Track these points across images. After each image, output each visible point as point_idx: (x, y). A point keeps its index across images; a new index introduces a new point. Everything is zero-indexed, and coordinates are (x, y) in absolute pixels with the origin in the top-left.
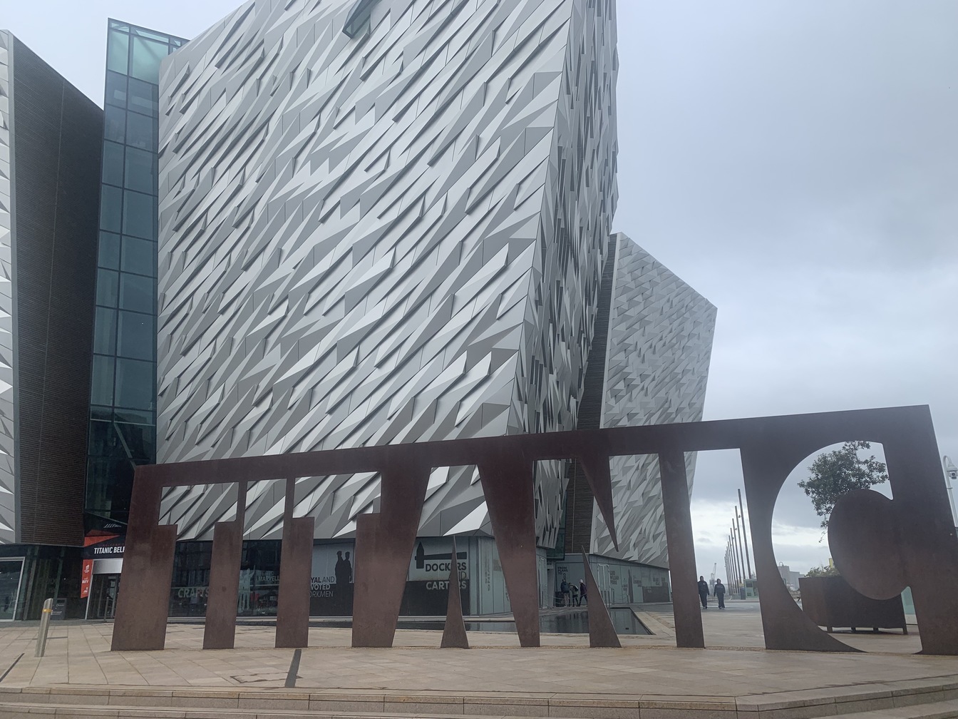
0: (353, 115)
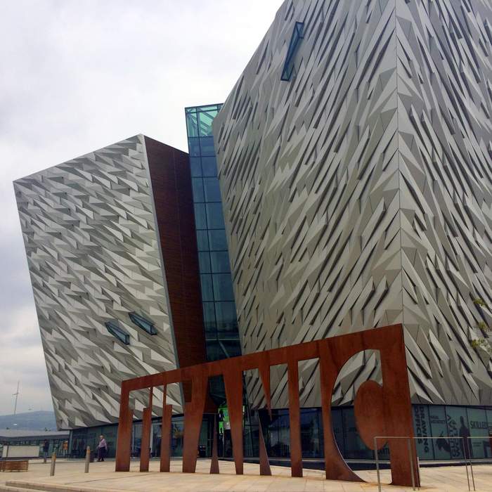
0: (295, 131)
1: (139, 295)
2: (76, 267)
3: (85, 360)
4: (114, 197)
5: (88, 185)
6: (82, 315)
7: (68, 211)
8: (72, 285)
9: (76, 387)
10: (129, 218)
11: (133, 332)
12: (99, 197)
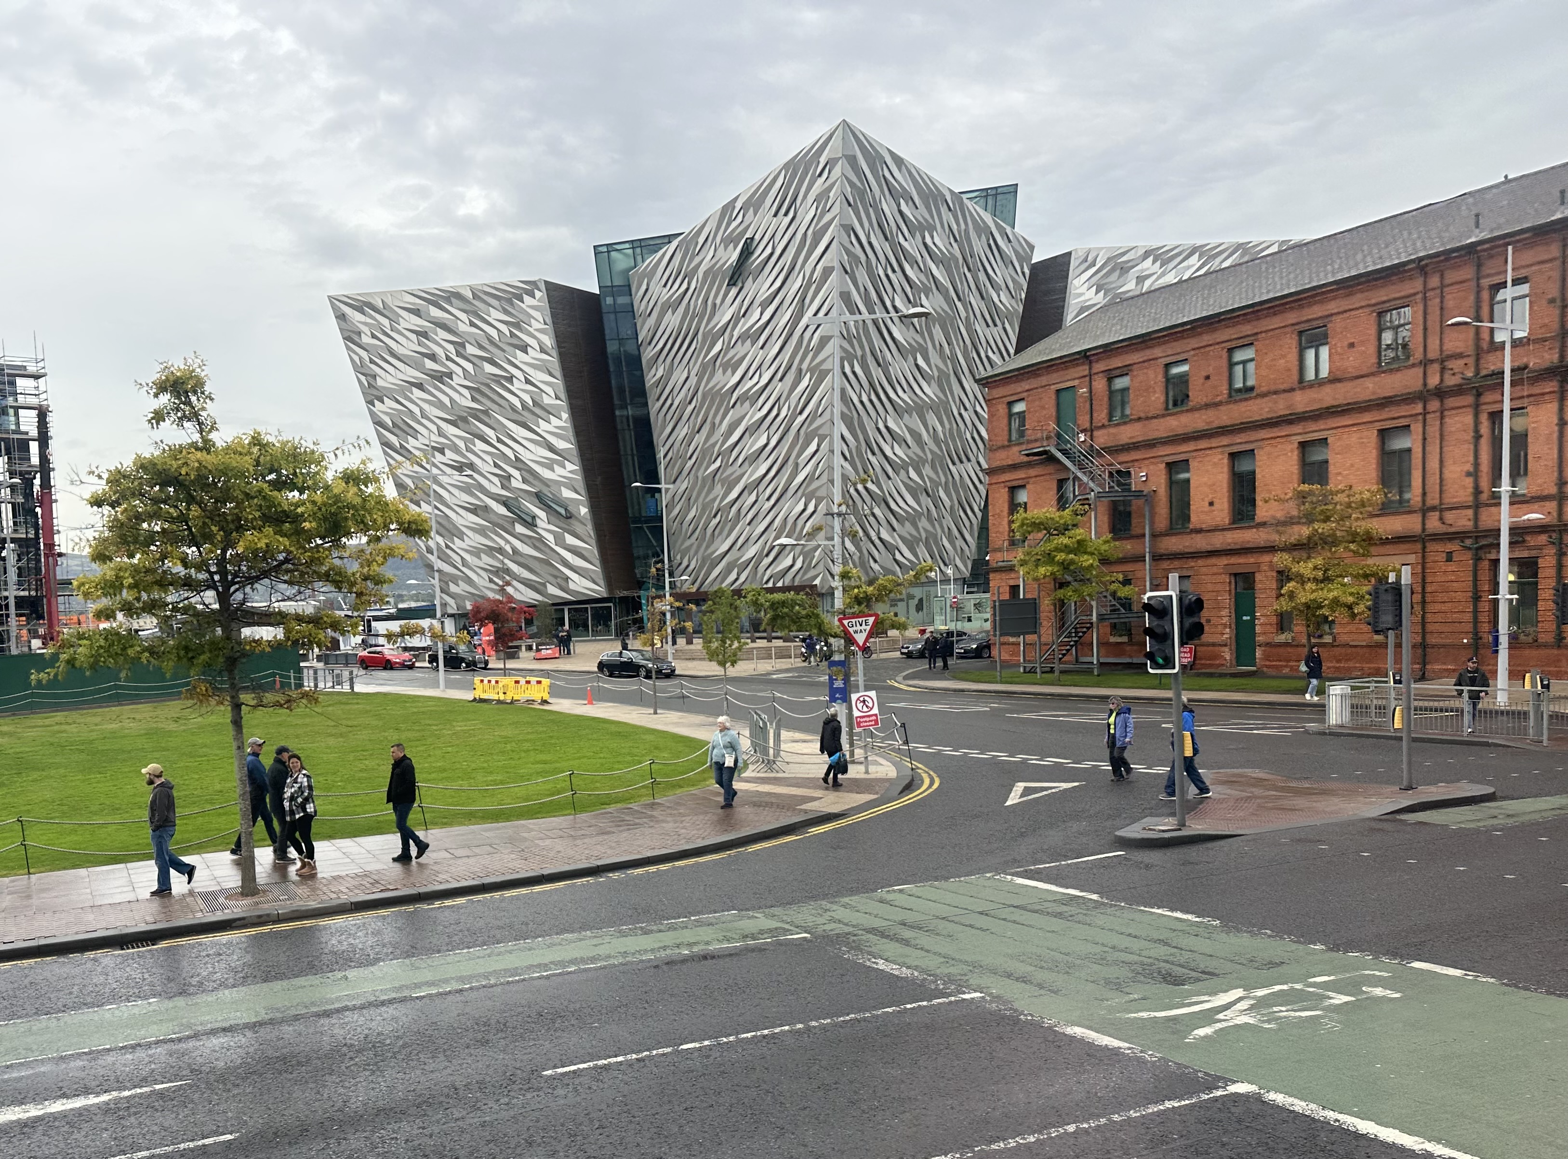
0: (740, 342)
1: (546, 474)
2: (451, 430)
3: (475, 540)
4: (504, 351)
5: (463, 328)
6: (466, 489)
7: (433, 357)
8: (447, 451)
9: (464, 569)
10: (528, 381)
11: (541, 514)
12: (481, 347)
